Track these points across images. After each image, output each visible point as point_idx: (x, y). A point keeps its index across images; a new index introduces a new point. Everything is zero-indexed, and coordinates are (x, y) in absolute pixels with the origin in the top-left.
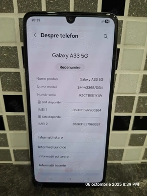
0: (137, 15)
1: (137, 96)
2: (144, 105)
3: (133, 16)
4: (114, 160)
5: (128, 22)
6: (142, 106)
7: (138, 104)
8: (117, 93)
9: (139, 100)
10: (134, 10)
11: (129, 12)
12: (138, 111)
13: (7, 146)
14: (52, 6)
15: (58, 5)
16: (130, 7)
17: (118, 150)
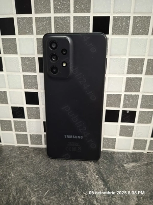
0: (118, 34)
1: (123, 94)
2: (129, 101)
3: (116, 34)
4: (108, 148)
5: (112, 39)
6: (127, 102)
7: (124, 101)
8: (107, 92)
9: (125, 98)
10: (116, 30)
11: (113, 31)
12: (125, 106)
13: (26, 131)
14: (59, 30)
15: (63, 29)
16: (113, 28)
17: (110, 138)
